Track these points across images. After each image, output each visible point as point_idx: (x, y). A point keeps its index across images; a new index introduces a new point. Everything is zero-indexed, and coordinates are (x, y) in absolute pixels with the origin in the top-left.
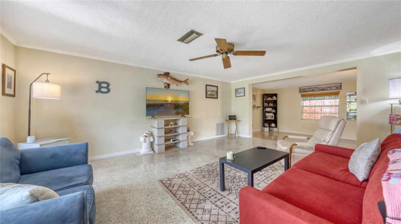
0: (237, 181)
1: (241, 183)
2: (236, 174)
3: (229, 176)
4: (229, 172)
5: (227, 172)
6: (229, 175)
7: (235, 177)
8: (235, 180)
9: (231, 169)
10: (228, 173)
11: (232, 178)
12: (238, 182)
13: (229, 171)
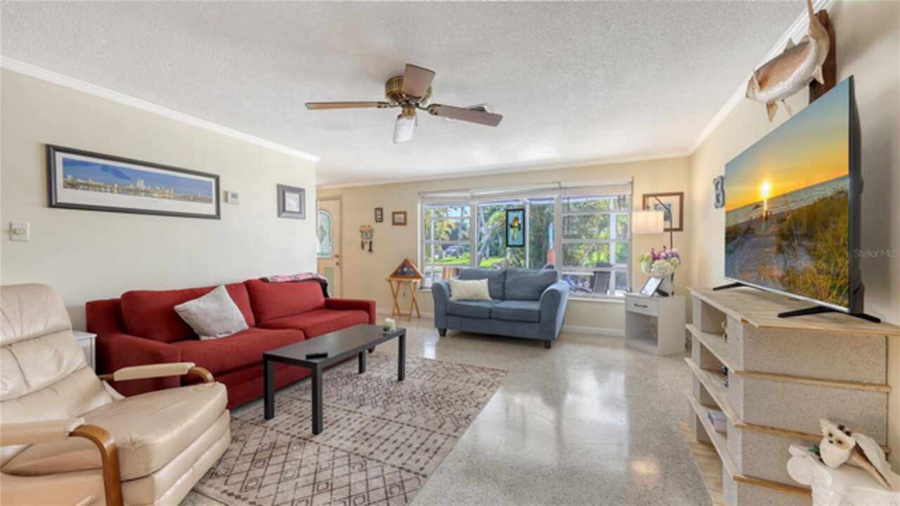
0: (380, 396)
1: (373, 395)
2: (383, 411)
3: (398, 403)
4: (400, 411)
5: (404, 410)
6: (398, 405)
7: (386, 403)
8: (385, 397)
9: (397, 419)
10: (401, 409)
11: (390, 400)
12: (377, 395)
13: (400, 414)
